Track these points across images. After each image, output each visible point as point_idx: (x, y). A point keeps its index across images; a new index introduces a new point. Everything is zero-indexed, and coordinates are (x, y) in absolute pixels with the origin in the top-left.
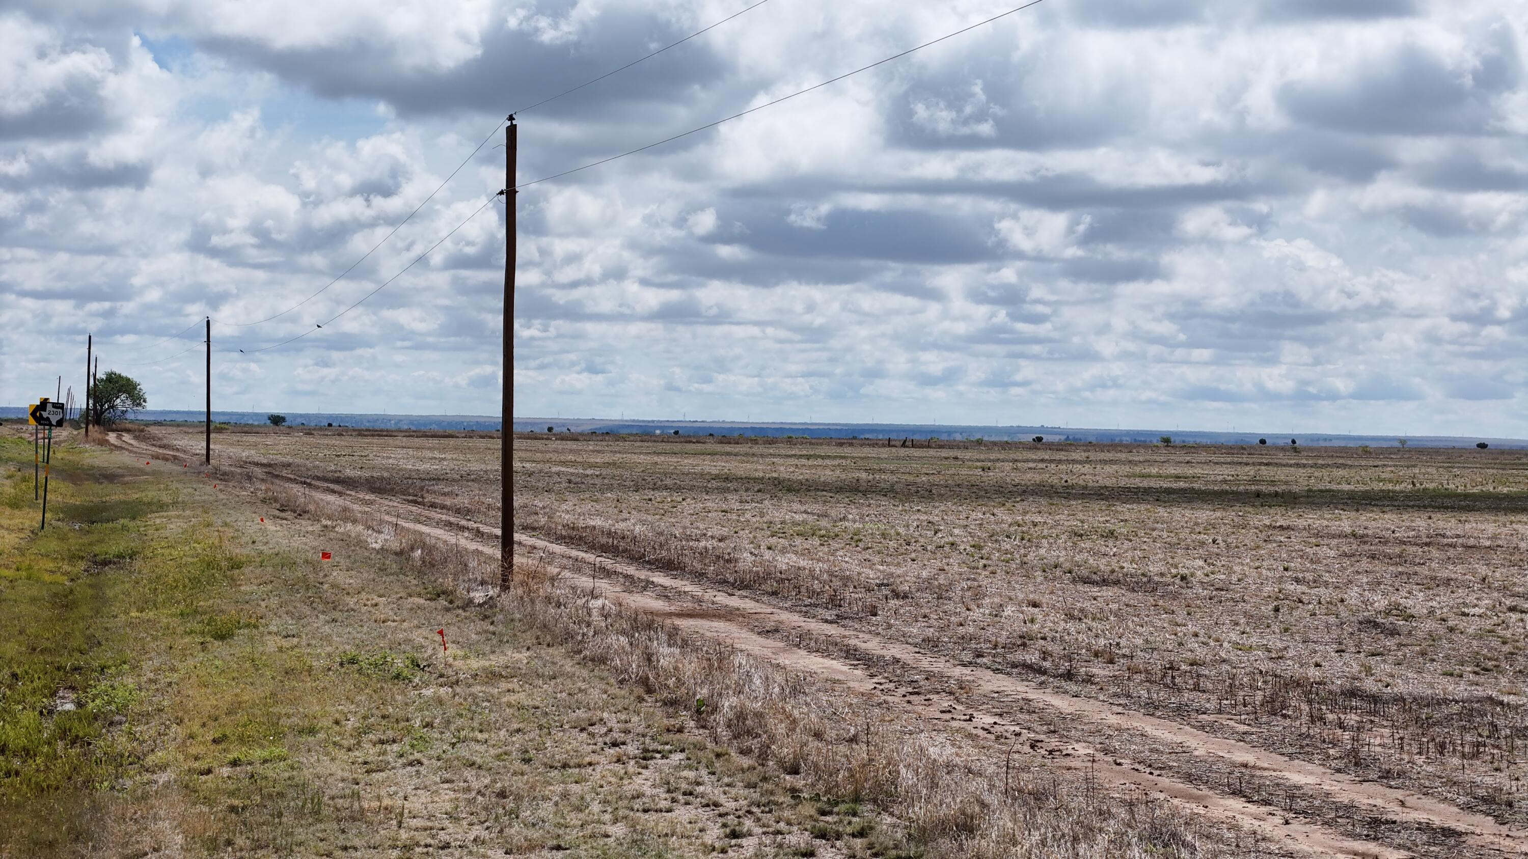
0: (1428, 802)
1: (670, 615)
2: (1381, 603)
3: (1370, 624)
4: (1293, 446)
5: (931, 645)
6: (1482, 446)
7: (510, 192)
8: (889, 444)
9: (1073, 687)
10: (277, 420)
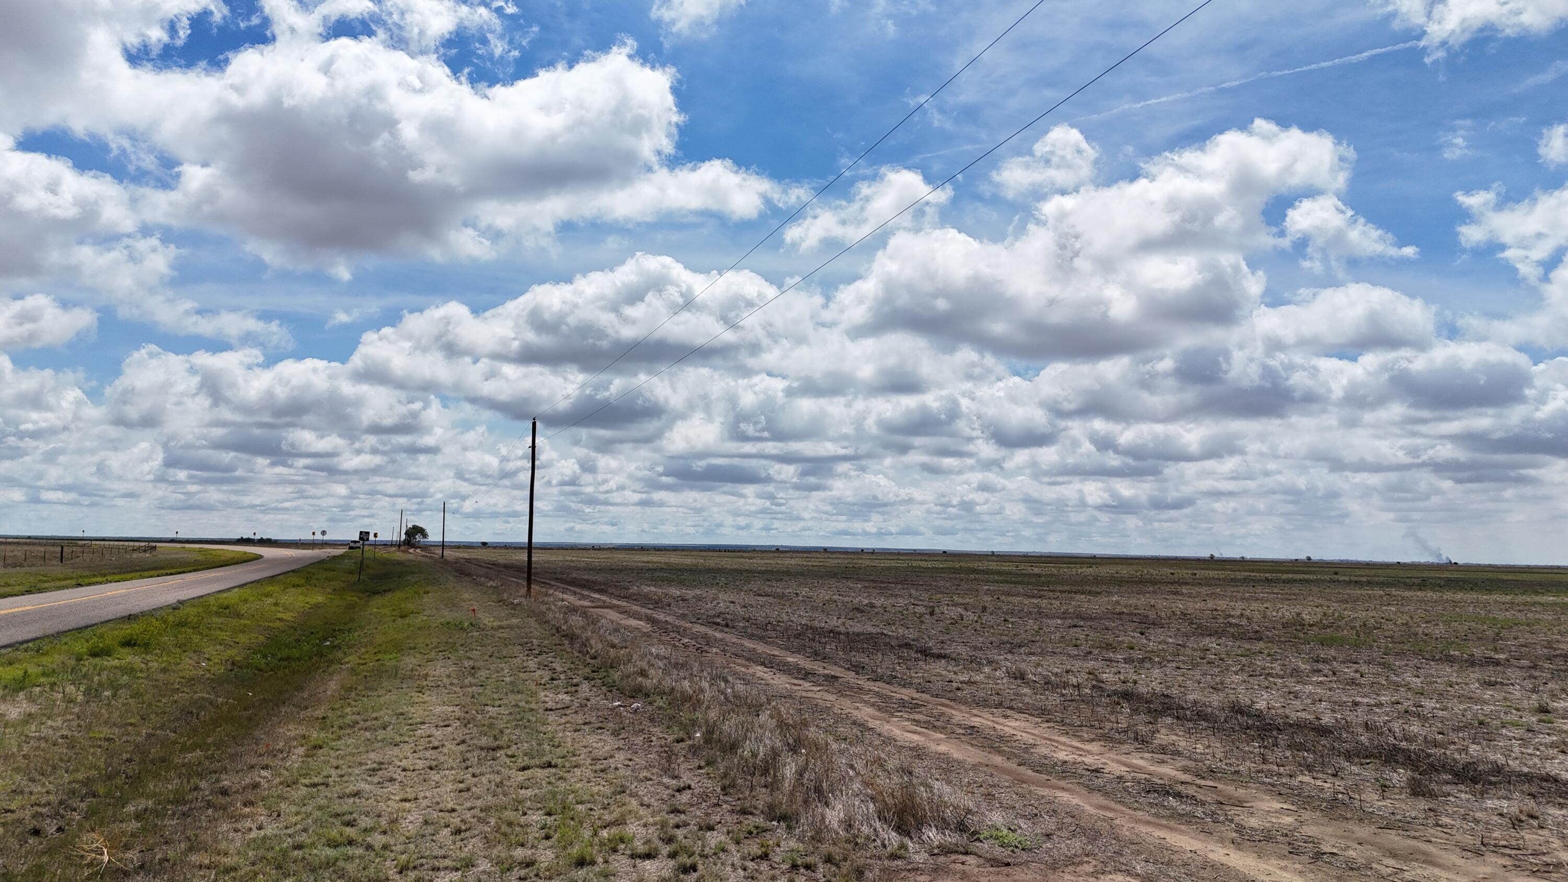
0: (835, 668)
1: (590, 607)
2: (866, 602)
3: (857, 609)
4: (873, 552)
5: (683, 616)
6: (945, 552)
7: (533, 447)
8: (720, 551)
9: (726, 630)
10: (484, 544)
